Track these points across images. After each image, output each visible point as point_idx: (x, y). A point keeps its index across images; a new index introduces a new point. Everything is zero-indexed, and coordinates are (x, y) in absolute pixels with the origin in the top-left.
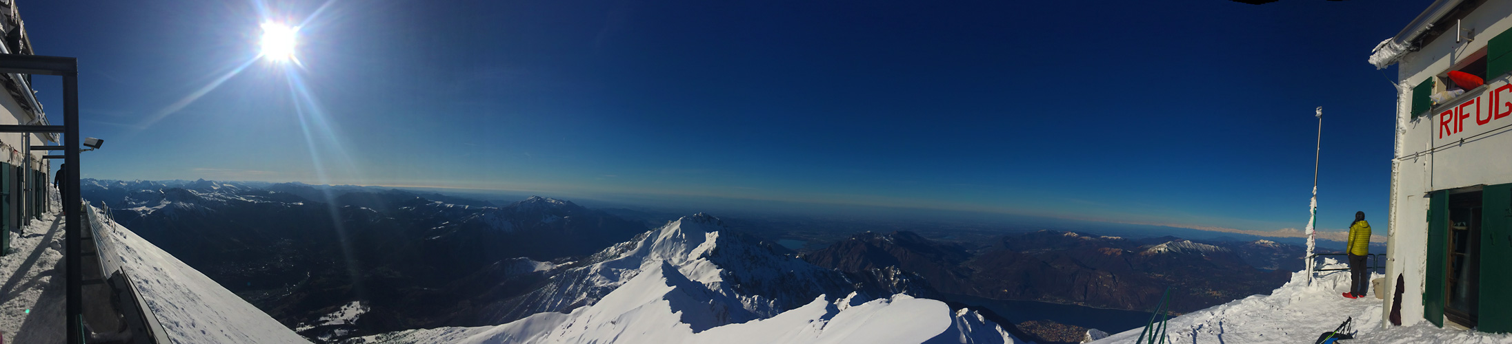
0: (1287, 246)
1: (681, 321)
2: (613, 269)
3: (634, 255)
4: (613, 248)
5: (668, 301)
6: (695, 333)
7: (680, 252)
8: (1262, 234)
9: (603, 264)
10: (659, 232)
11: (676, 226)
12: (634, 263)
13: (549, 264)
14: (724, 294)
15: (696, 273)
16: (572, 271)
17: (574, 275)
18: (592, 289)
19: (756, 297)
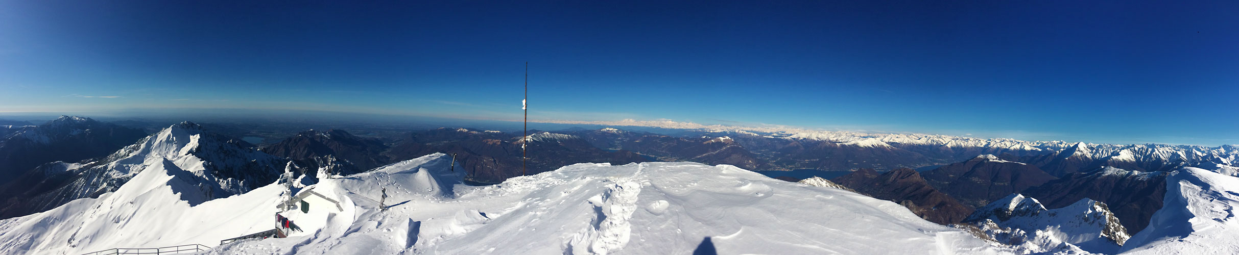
0: (627, 133)
1: (181, 199)
2: (124, 165)
3: (139, 154)
4: (123, 150)
5: (170, 186)
6: (192, 206)
7: (172, 151)
8: (608, 123)
9: (117, 162)
10: (156, 137)
11: (169, 131)
12: (139, 160)
13: (78, 164)
14: (207, 178)
15: (186, 165)
16: (95, 169)
17: (96, 171)
18: (110, 180)
19: (230, 179)
